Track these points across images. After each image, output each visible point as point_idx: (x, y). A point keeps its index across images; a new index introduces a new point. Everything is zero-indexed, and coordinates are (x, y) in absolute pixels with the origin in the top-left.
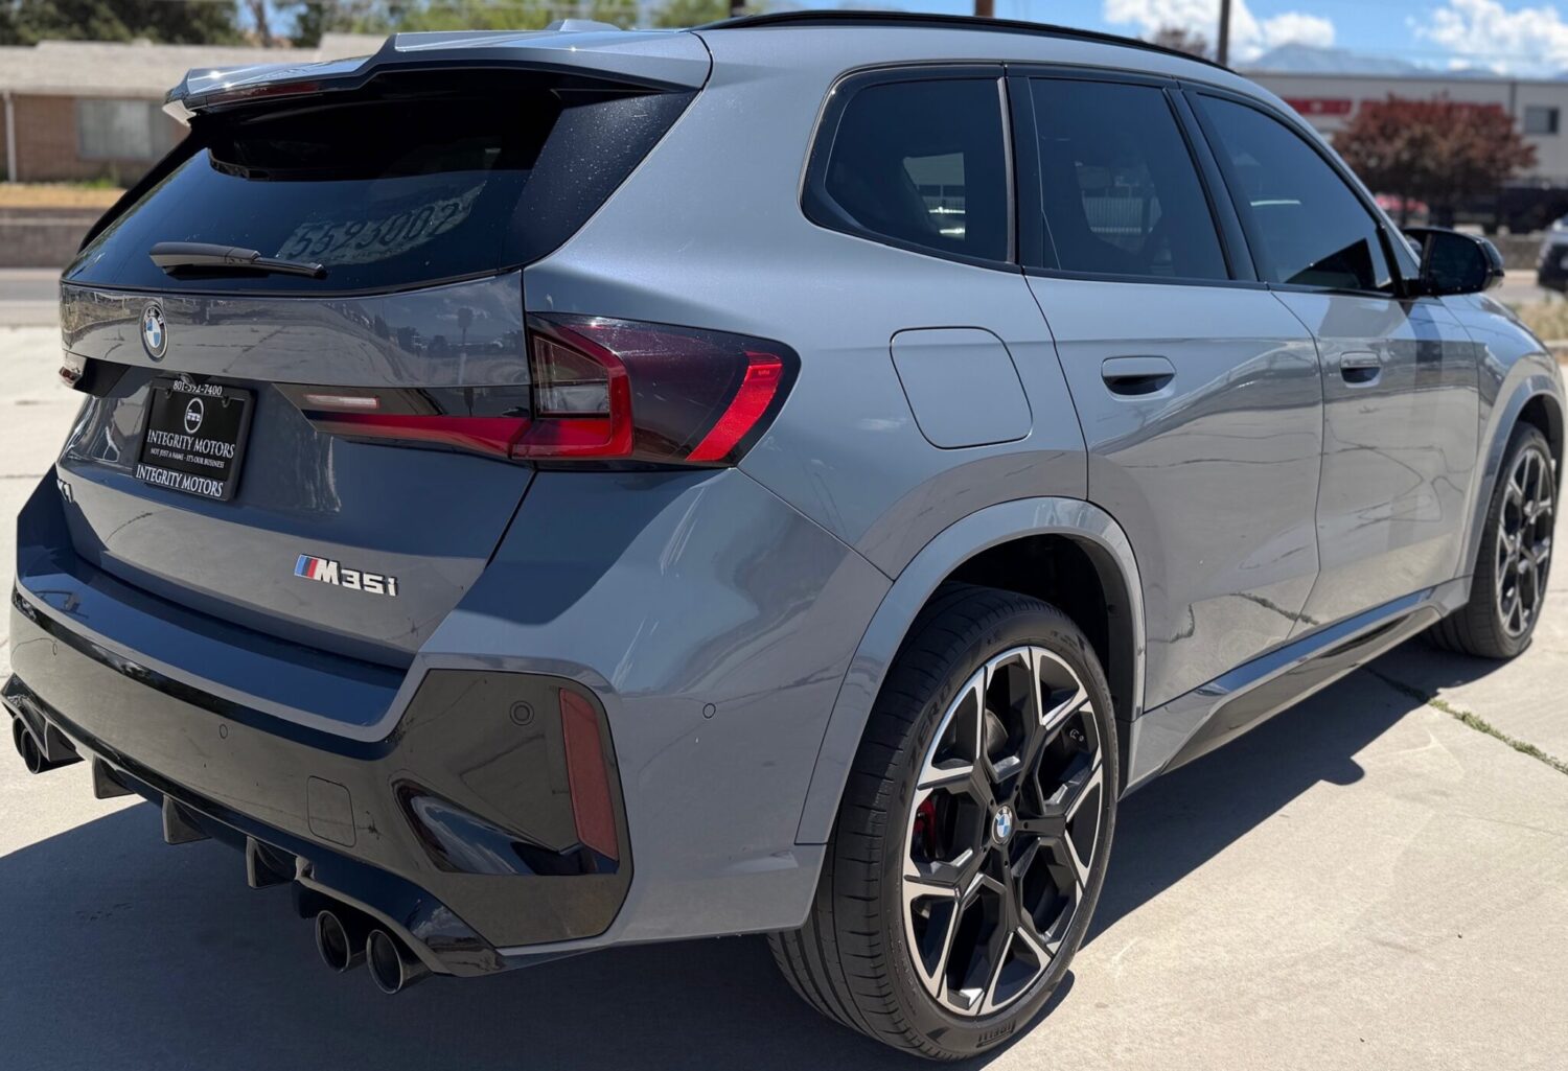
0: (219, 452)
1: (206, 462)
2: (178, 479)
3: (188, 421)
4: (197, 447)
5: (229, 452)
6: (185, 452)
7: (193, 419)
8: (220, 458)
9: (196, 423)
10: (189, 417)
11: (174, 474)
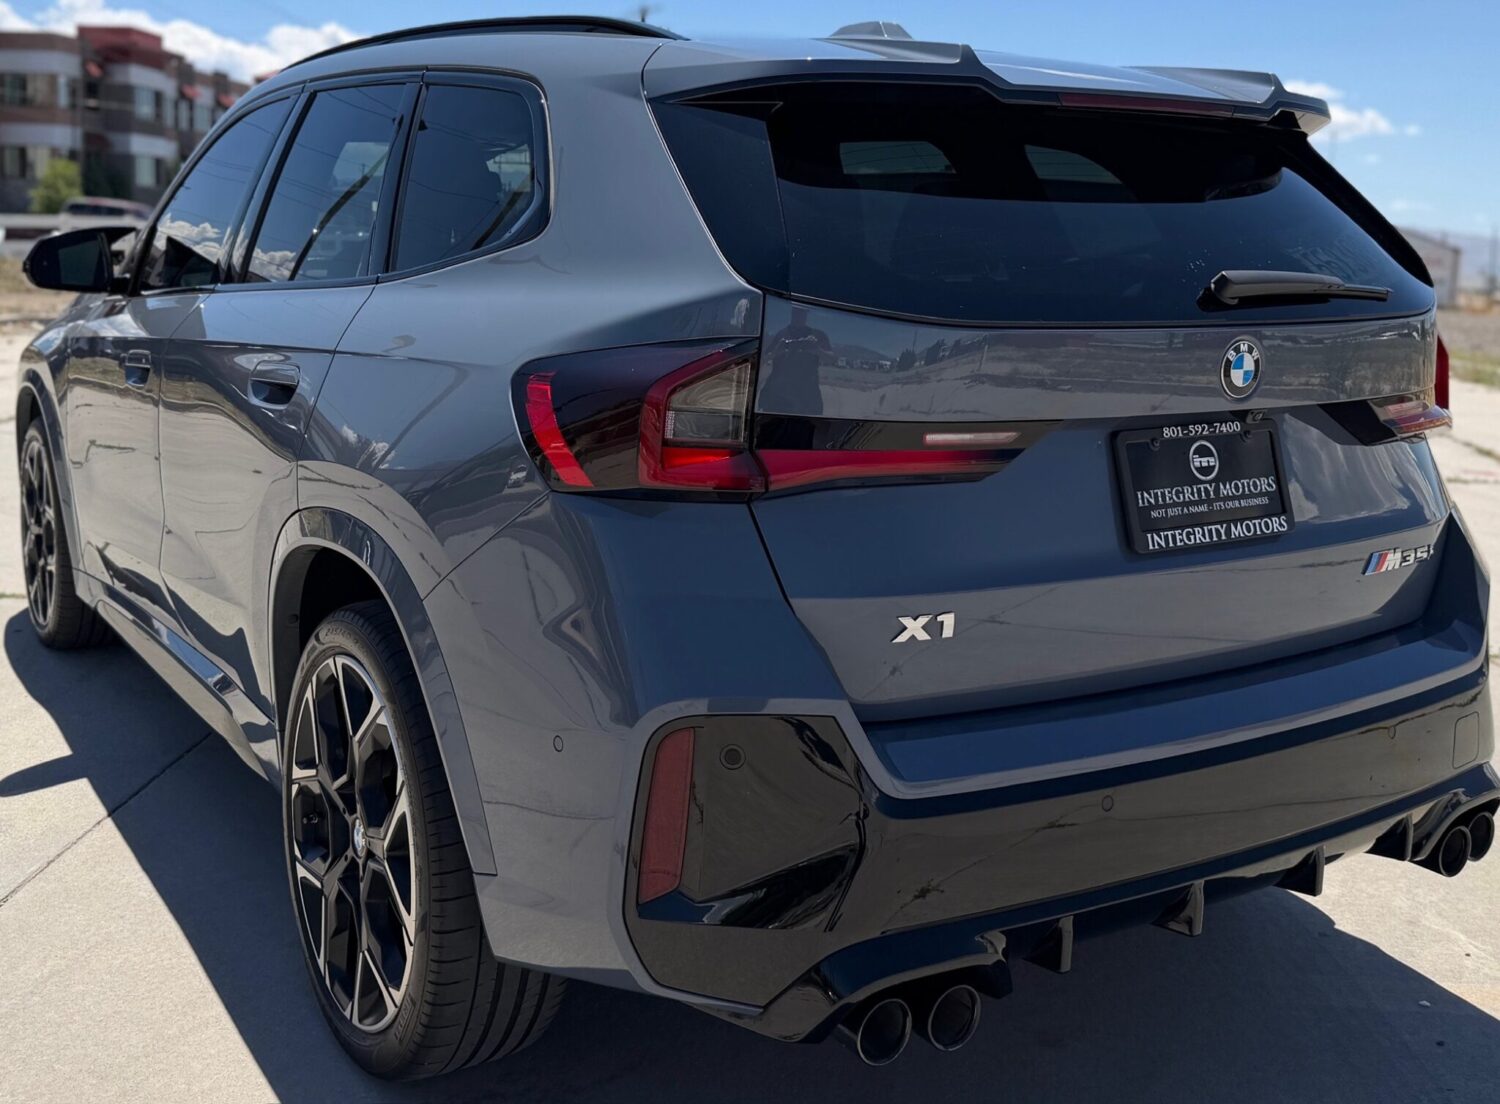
0: (1256, 489)
1: (1243, 503)
2: (1223, 531)
3: (1197, 469)
4: (1224, 492)
5: (1269, 485)
6: (1209, 501)
7: (1205, 464)
8: (1261, 494)
9: (1210, 469)
10: (1197, 464)
11: (1213, 527)
